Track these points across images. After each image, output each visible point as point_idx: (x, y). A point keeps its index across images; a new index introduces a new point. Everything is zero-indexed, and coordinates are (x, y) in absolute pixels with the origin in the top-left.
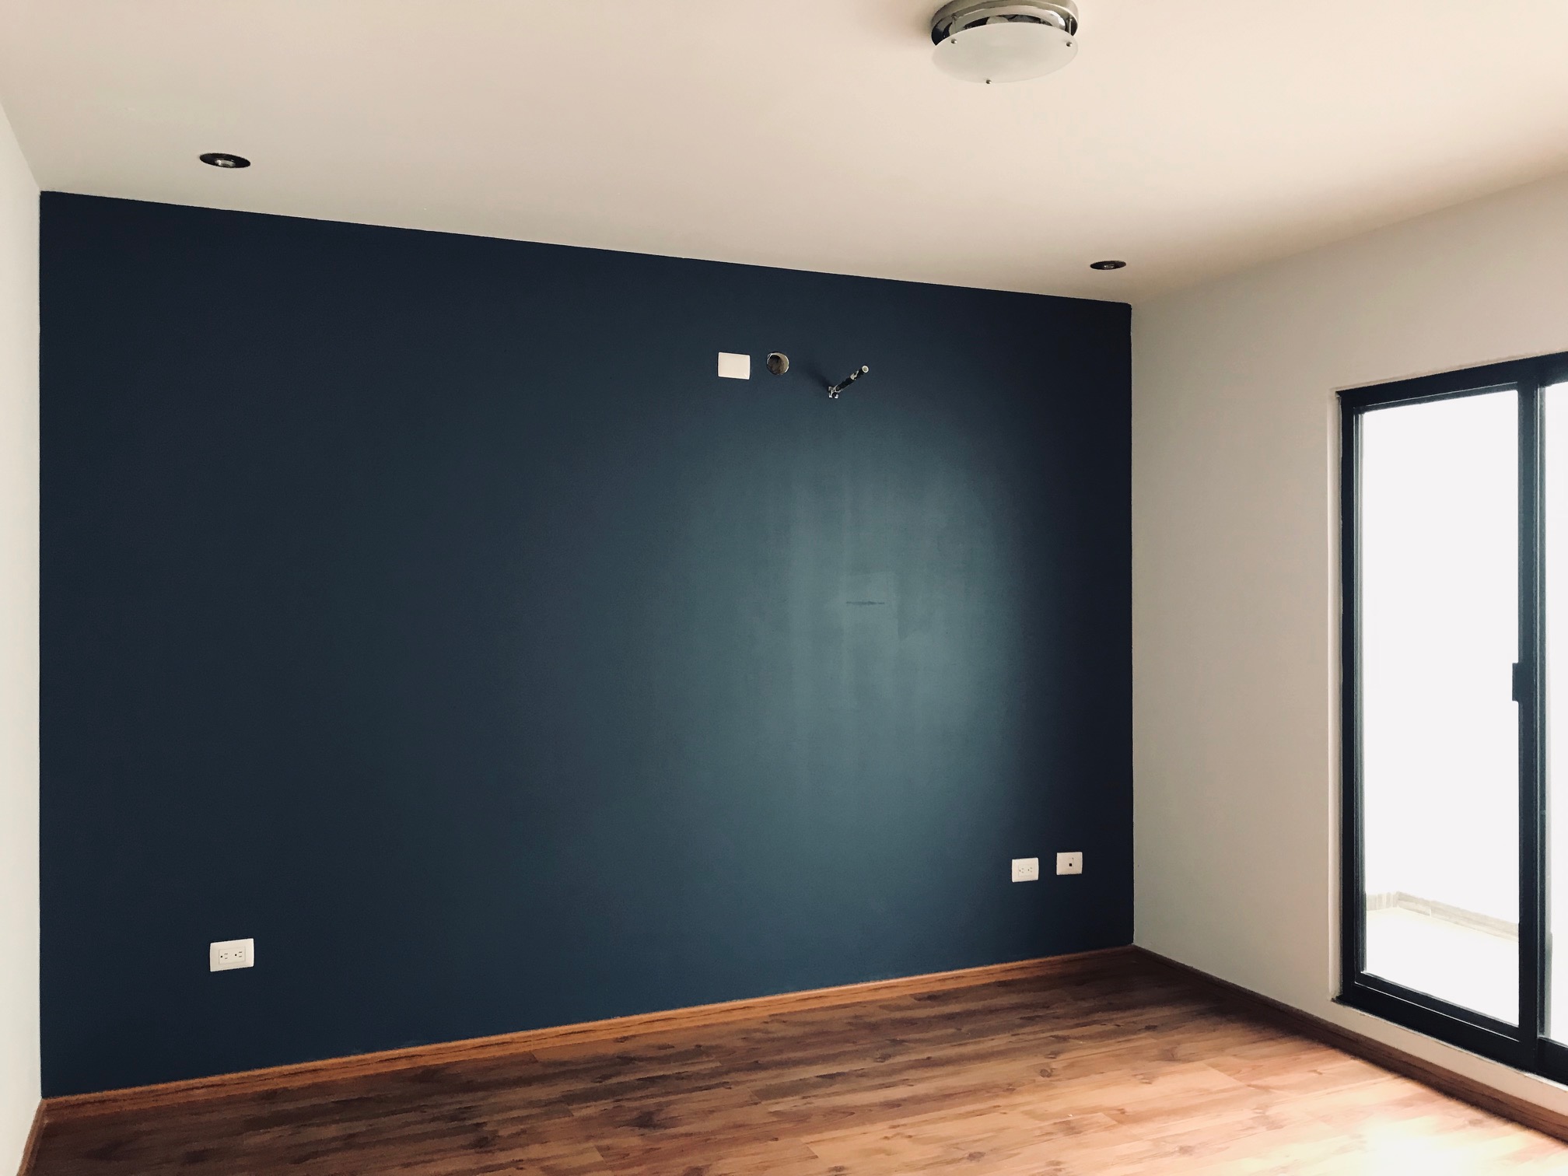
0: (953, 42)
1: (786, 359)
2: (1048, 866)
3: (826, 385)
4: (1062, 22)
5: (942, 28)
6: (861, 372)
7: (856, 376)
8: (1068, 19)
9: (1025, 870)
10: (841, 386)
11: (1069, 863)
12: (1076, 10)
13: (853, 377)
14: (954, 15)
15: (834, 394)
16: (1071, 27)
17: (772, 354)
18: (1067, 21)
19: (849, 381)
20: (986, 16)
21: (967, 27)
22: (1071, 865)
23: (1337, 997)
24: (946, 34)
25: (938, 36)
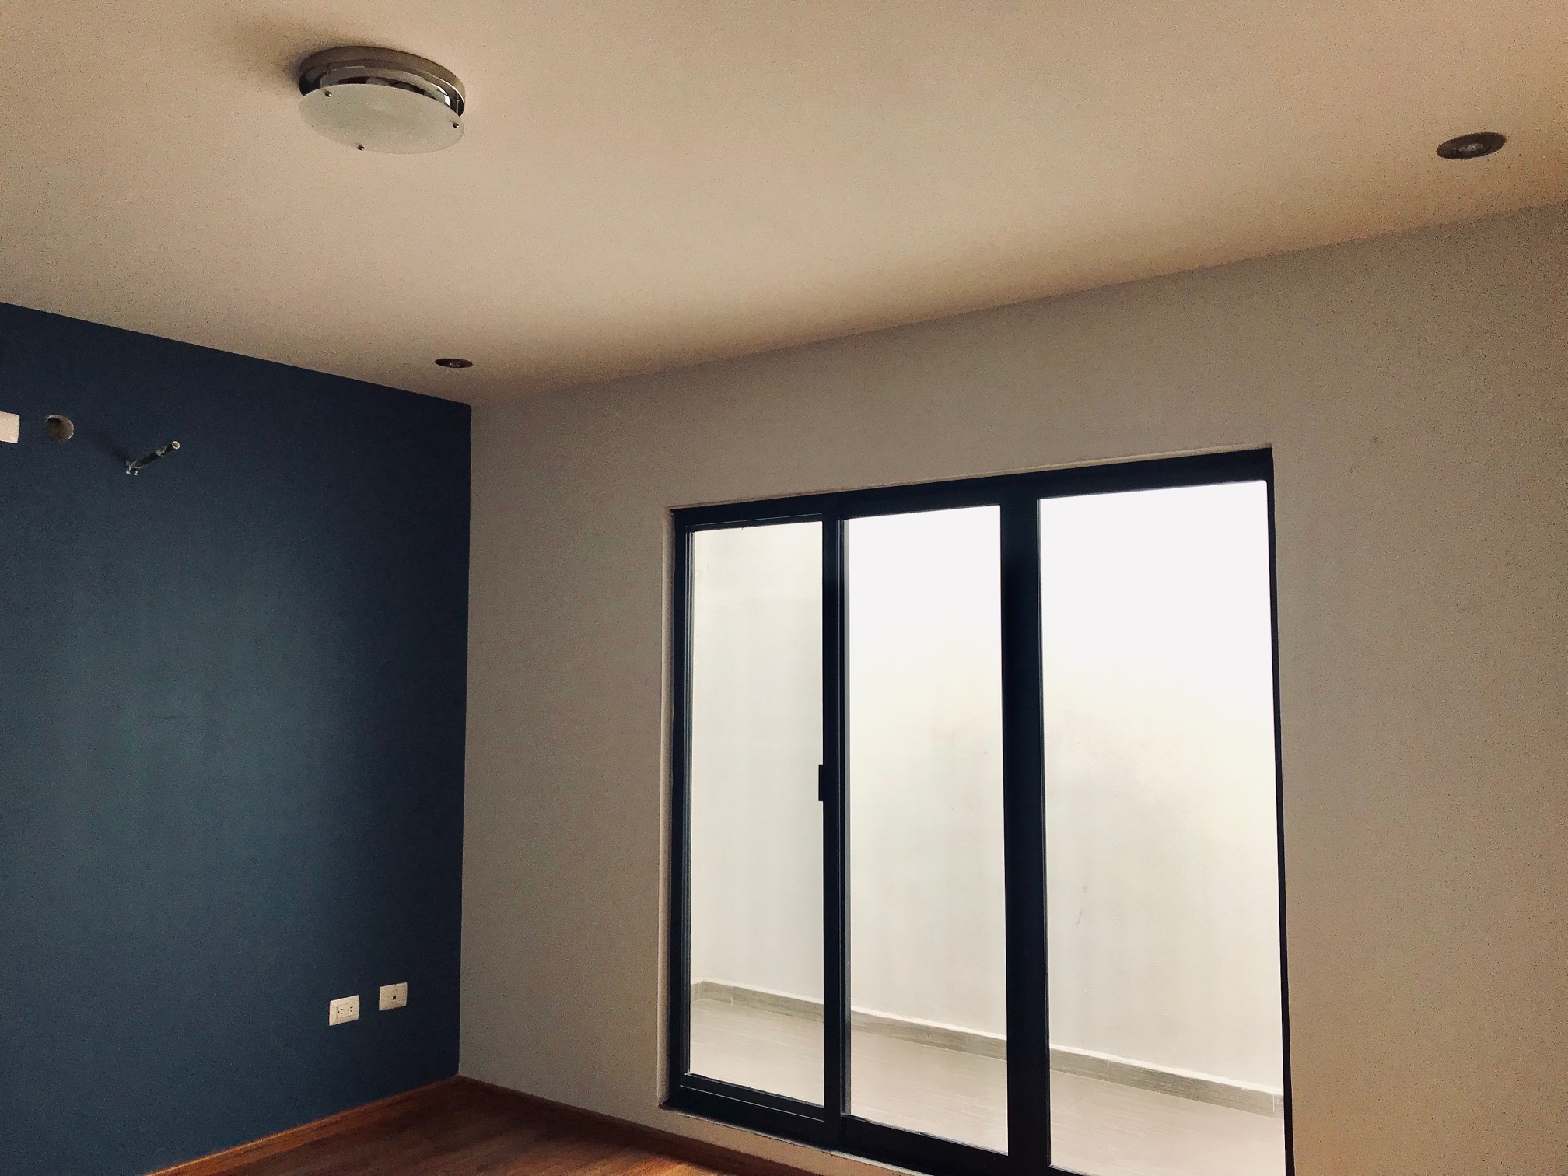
0: (327, 95)
1: (70, 425)
2: (369, 1003)
3: (122, 458)
4: (448, 101)
5: (311, 77)
6: (170, 448)
7: (163, 452)
8: (455, 99)
9: (343, 1010)
10: (143, 462)
11: (392, 996)
12: (463, 92)
13: (159, 453)
14: (328, 65)
15: (133, 470)
16: (458, 106)
17: (51, 416)
18: (454, 101)
19: (154, 457)
20: (365, 75)
21: (341, 82)
22: (394, 998)
23: (664, 1103)
24: (316, 86)
25: (305, 87)
